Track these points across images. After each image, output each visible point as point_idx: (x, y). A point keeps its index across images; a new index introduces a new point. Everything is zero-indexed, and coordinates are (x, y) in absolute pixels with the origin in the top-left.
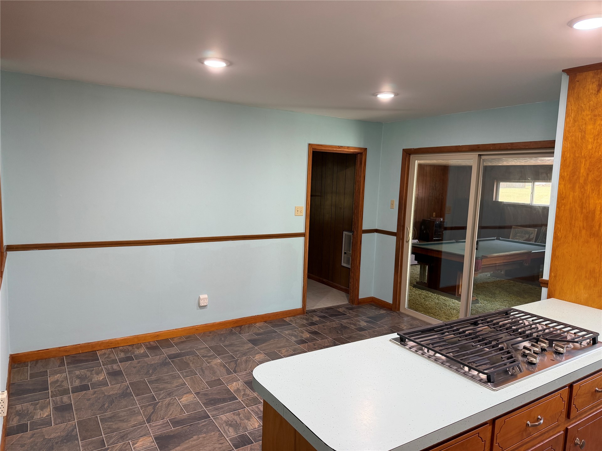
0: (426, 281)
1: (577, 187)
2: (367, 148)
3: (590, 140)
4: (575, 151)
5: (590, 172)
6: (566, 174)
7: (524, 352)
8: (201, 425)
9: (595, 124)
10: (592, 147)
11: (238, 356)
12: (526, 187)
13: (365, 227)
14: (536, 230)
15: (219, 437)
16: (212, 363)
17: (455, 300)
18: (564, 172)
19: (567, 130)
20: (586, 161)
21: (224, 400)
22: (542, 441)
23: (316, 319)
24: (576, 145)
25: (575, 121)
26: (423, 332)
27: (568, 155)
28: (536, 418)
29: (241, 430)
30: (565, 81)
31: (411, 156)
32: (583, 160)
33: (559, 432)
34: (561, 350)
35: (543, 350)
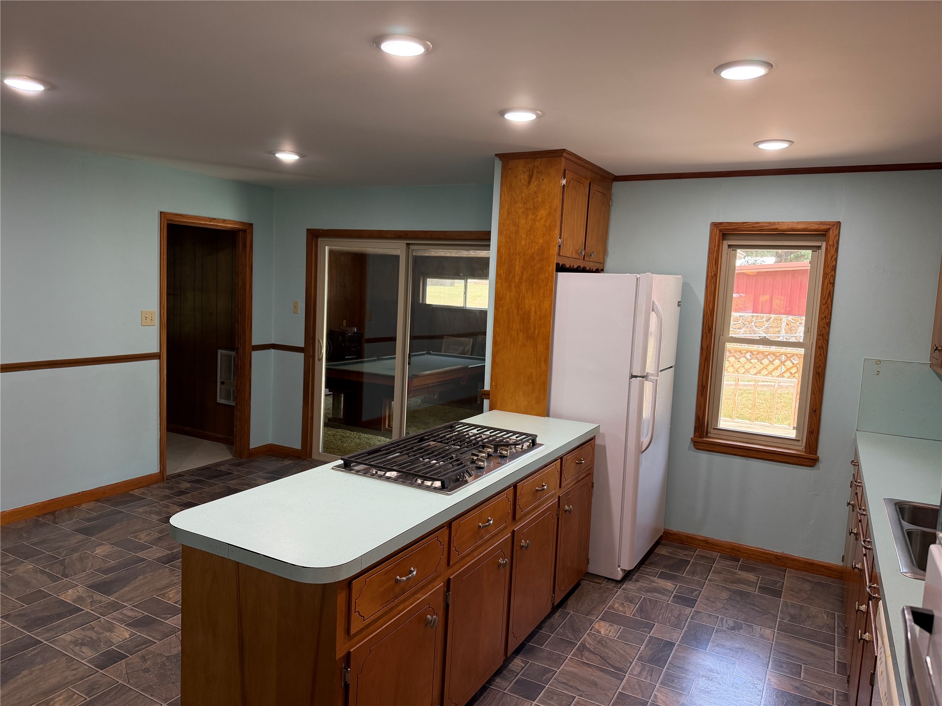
0: (341, 415)
1: (513, 286)
2: (252, 224)
3: (523, 236)
4: (510, 247)
5: (525, 270)
6: (502, 272)
7: (473, 459)
8: (30, 655)
9: (527, 218)
10: (526, 244)
11: (63, 554)
12: (456, 285)
13: (255, 342)
14: (472, 340)
15: (67, 662)
16: (16, 571)
17: (380, 436)
18: (500, 269)
19: (502, 222)
20: (520, 258)
21: (60, 616)
22: (493, 545)
23: (185, 485)
24: (511, 241)
25: (509, 213)
26: (370, 453)
27: (504, 251)
28: (486, 520)
29: (103, 647)
30: (498, 165)
31: (319, 240)
32: (518, 257)
33: (507, 535)
34: (505, 452)
35: (489, 455)
